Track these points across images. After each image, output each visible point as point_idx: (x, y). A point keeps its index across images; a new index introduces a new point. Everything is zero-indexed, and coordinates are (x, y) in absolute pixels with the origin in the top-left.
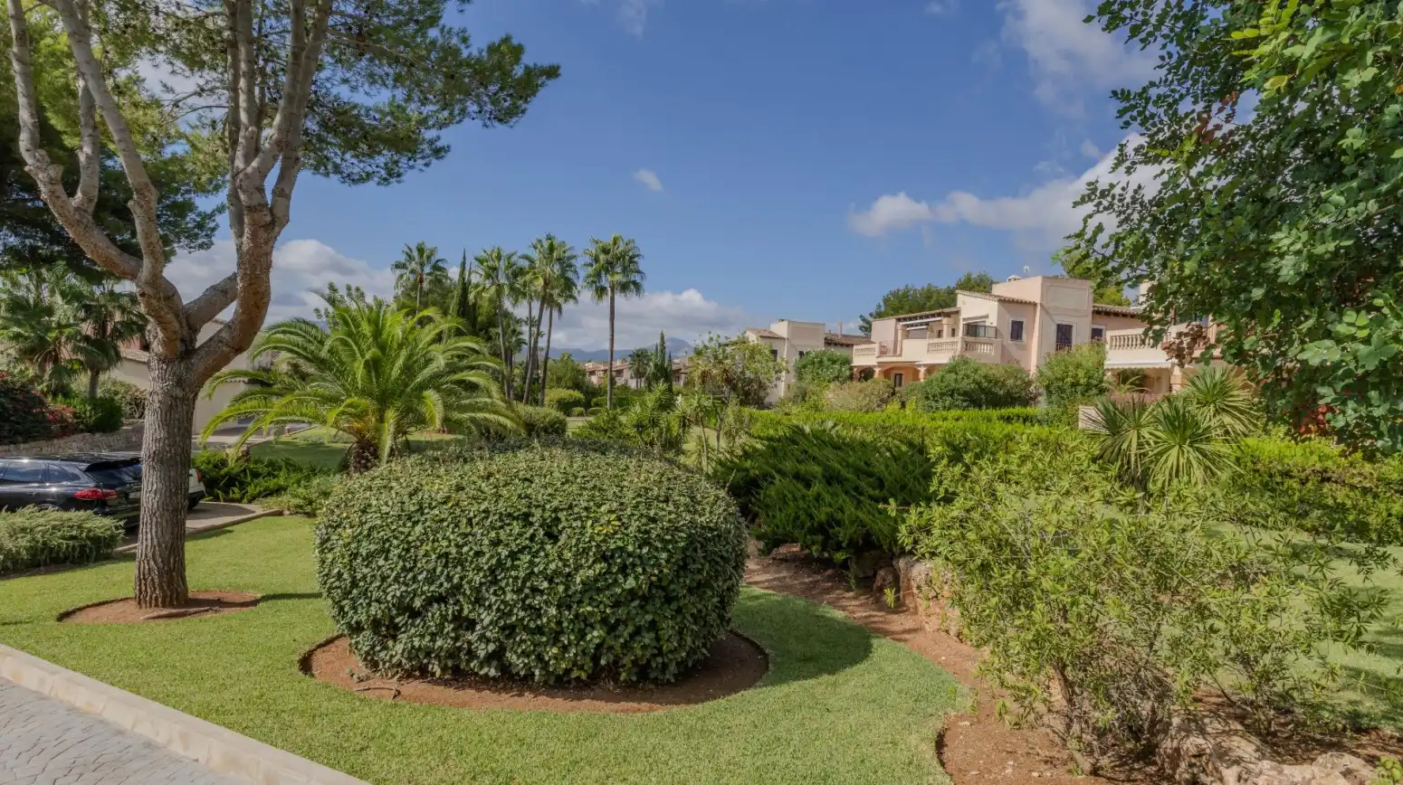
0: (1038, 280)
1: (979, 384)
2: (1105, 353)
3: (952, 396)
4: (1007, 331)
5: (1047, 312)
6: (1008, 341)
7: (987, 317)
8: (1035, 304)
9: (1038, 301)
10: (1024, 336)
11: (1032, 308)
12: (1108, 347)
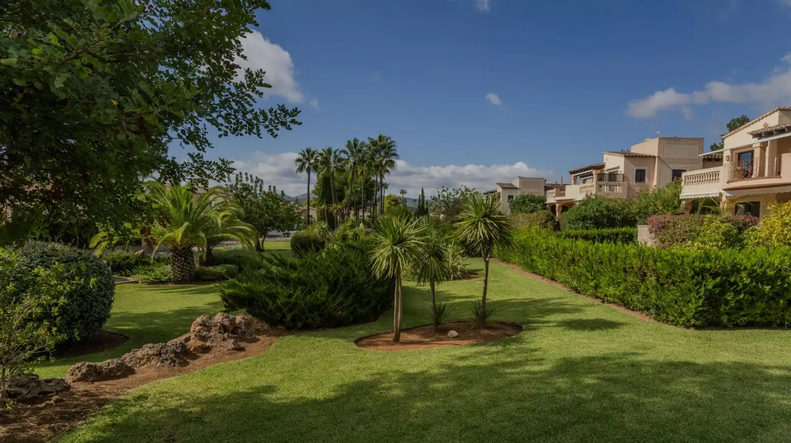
0: (656, 141)
1: (601, 212)
2: (681, 188)
3: (583, 220)
4: (632, 176)
5: (663, 162)
6: (633, 182)
7: (618, 168)
8: (654, 157)
9: (656, 154)
10: (646, 179)
11: (652, 160)
12: (683, 183)
